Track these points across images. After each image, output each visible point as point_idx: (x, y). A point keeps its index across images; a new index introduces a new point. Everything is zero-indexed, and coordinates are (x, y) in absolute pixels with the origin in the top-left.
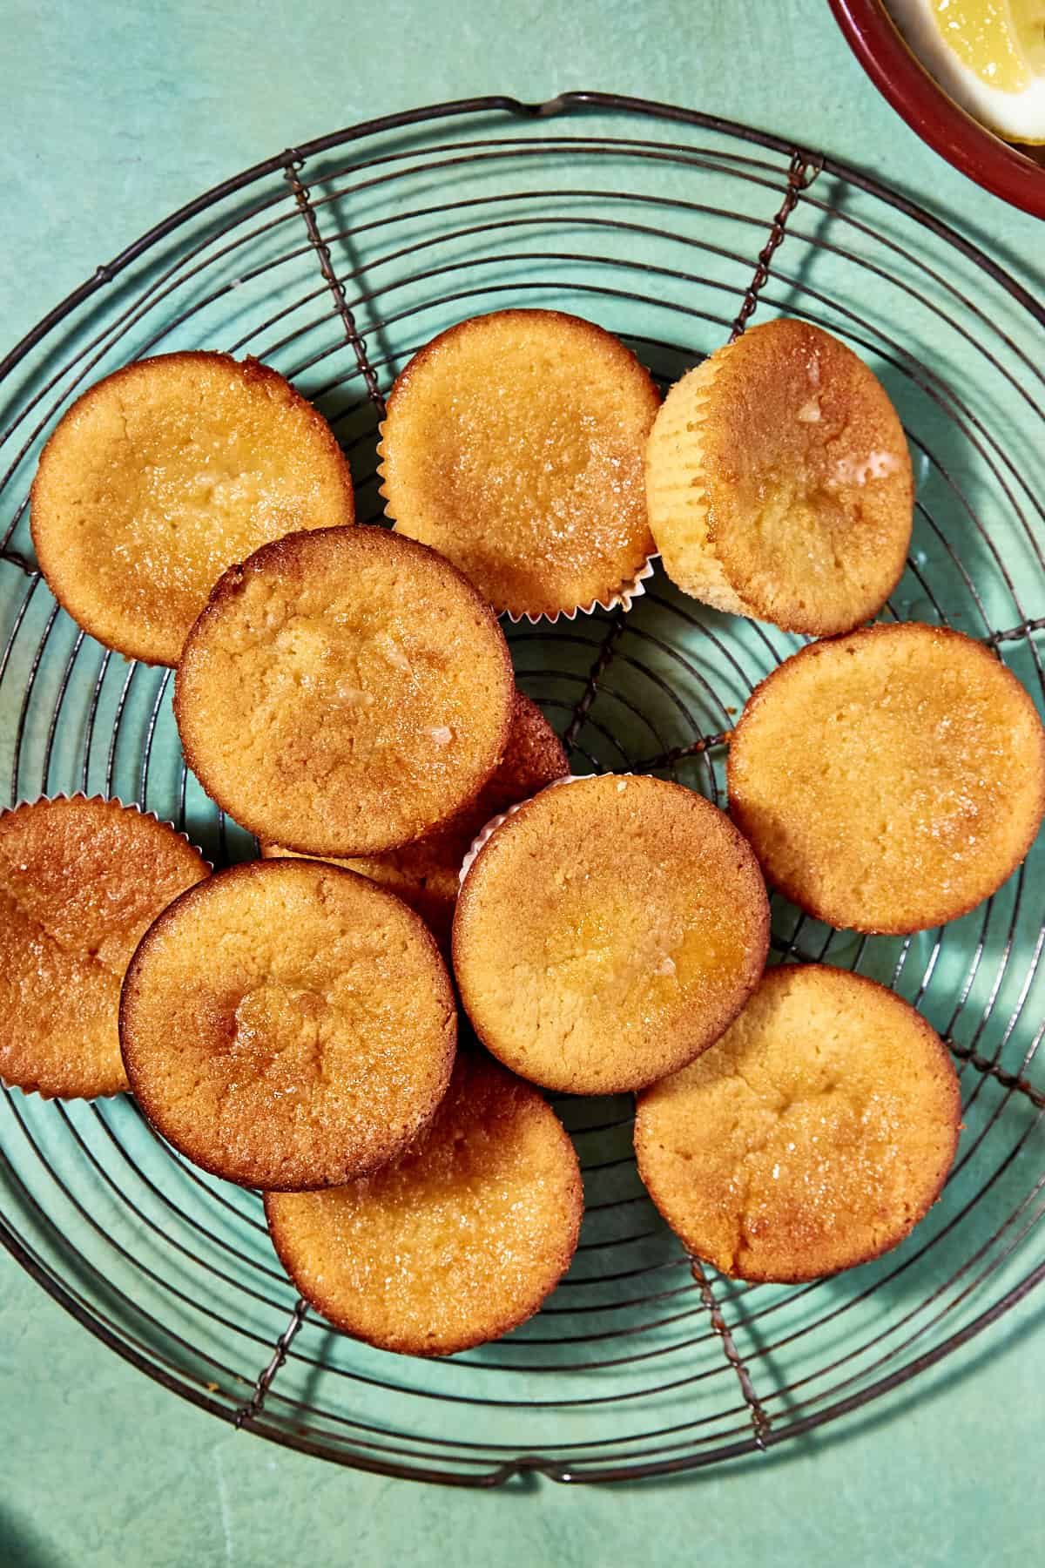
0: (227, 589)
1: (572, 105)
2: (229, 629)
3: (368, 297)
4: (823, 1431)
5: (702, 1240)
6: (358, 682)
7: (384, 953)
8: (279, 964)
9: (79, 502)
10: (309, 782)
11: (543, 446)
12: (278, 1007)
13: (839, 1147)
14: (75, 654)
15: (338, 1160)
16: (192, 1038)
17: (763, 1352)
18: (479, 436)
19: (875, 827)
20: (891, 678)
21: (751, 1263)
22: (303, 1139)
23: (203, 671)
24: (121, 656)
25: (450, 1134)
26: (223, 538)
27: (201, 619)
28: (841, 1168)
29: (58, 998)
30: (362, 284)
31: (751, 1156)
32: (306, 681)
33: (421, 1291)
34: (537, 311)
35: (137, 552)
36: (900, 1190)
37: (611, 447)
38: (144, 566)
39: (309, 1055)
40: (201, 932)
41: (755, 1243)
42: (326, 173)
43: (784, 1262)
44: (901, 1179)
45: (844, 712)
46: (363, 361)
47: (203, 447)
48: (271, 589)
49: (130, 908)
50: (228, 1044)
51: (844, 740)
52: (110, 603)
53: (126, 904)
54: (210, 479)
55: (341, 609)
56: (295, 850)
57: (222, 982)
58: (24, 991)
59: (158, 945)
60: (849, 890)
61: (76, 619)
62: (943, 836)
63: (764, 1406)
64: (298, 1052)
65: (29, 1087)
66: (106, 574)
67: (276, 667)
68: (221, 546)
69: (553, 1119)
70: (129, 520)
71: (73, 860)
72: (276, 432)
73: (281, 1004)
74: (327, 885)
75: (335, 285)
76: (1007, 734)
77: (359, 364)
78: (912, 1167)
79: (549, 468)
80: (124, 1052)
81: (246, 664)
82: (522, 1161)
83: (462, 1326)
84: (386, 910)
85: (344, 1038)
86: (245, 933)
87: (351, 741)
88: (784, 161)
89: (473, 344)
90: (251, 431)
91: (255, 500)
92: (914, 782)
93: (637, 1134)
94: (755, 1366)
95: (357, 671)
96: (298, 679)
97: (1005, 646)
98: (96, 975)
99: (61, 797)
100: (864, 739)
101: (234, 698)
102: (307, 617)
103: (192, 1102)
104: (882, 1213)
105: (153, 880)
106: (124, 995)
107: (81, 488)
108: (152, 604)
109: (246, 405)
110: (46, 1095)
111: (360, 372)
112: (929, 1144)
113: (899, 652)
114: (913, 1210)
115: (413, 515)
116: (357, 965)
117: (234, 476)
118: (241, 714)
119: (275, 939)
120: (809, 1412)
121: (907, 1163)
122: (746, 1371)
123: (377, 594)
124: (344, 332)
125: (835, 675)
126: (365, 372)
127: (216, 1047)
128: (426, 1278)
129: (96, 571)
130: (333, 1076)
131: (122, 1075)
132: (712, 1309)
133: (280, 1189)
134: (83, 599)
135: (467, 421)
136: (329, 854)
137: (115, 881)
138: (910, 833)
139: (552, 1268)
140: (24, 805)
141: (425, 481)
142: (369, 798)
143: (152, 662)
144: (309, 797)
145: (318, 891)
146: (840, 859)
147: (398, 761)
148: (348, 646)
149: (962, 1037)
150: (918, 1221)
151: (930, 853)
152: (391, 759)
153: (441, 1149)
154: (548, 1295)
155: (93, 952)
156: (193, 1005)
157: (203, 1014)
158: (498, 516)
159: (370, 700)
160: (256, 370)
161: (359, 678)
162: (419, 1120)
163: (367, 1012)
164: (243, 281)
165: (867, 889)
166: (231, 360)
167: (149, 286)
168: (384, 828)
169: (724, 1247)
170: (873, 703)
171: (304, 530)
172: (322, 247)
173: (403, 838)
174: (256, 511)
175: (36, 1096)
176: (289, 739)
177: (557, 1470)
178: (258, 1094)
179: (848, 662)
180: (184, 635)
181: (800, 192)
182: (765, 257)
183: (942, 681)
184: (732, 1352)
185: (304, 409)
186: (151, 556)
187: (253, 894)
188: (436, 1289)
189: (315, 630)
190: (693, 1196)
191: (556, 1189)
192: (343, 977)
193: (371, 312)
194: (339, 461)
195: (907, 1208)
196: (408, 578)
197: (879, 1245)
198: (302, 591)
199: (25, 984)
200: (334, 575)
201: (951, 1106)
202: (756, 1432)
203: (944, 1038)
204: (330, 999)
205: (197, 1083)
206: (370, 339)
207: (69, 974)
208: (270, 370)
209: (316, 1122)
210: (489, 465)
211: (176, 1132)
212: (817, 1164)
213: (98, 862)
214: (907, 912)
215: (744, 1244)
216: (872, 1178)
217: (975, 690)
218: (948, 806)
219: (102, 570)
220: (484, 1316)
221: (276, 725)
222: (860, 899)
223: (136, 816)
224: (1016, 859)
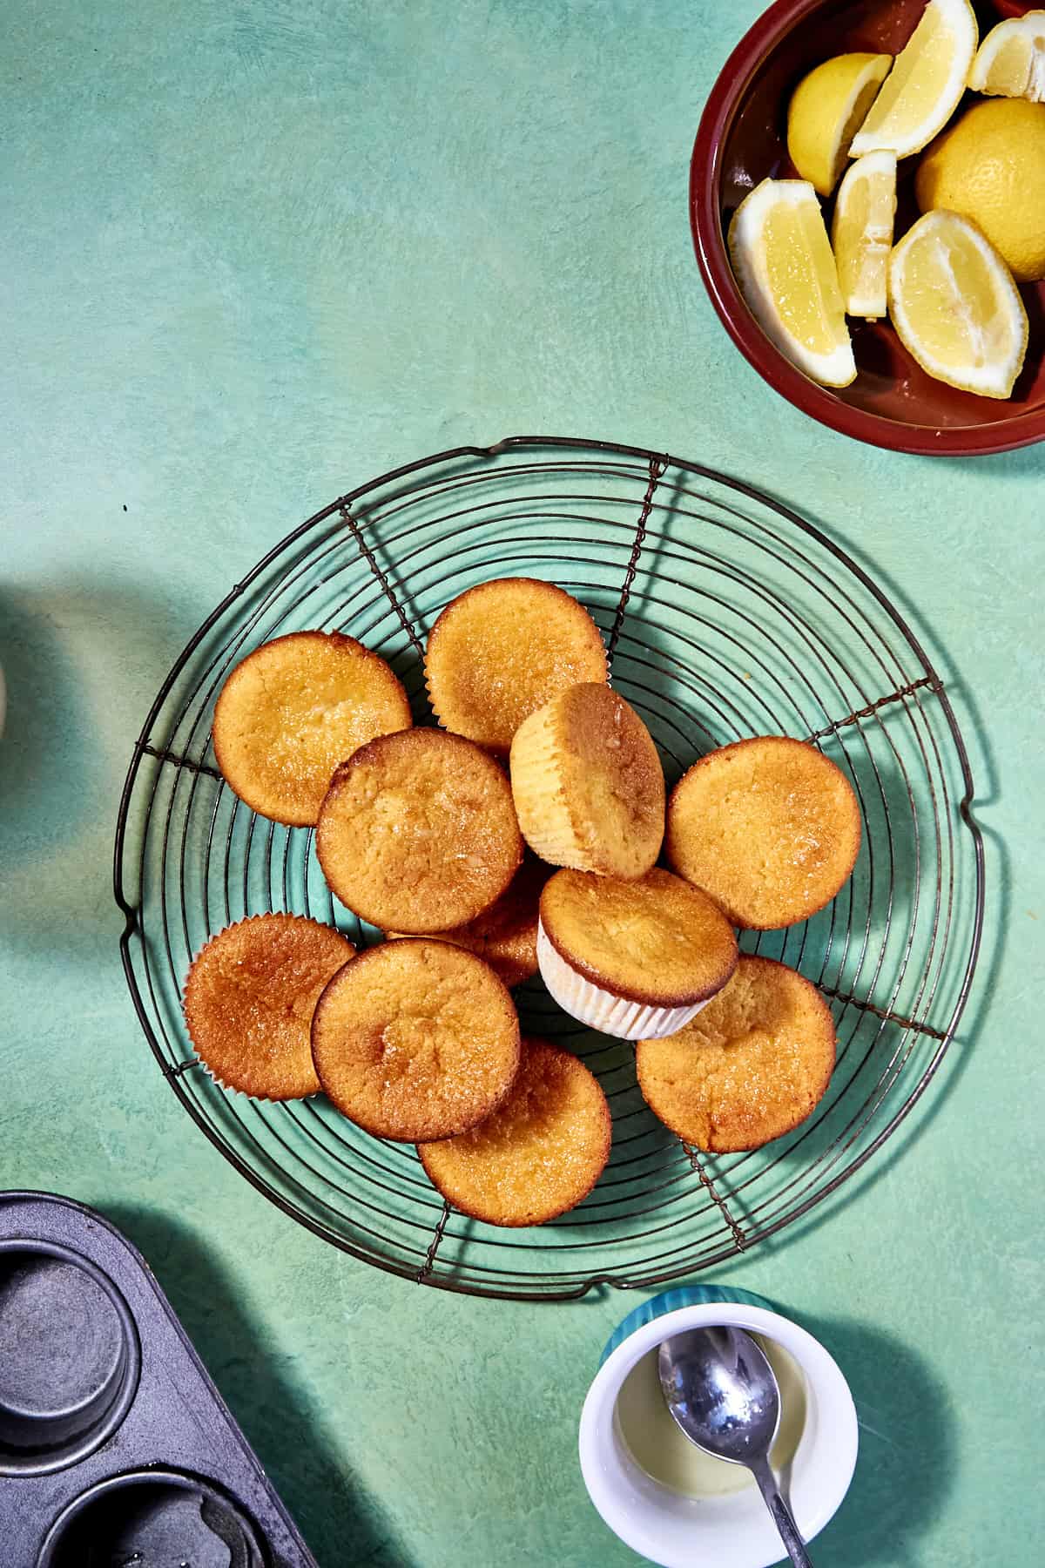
0: (339, 779)
1: (510, 446)
2: (344, 802)
3: (401, 583)
4: (777, 1238)
5: (687, 1131)
6: (427, 825)
7: (468, 989)
8: (405, 1004)
9: (242, 734)
10: (406, 890)
11: (525, 661)
12: (409, 1029)
13: (763, 1063)
14: (253, 825)
15: (458, 1120)
16: (359, 1057)
17: (733, 1194)
18: (486, 659)
19: (758, 866)
20: (755, 772)
21: (720, 1142)
22: (434, 1110)
23: (332, 830)
24: (281, 825)
25: (524, 1091)
26: (334, 745)
27: (326, 799)
28: (767, 1076)
29: (273, 1039)
30: (395, 575)
31: (710, 1077)
32: (396, 828)
33: (519, 1188)
34: (512, 578)
35: (282, 760)
36: (805, 1085)
37: (567, 657)
38: (288, 768)
39: (430, 1058)
40: (354, 993)
41: (720, 1130)
42: (365, 510)
43: (741, 1139)
44: (804, 1078)
45: (729, 796)
46: (404, 621)
47: (314, 690)
48: (367, 774)
49: (308, 978)
50: (380, 1057)
51: (732, 814)
52: (270, 794)
53: (307, 976)
54: (320, 709)
55: (412, 782)
56: (403, 933)
57: (372, 1020)
58: (251, 1038)
59: (329, 1003)
60: (746, 905)
61: (250, 806)
62: (801, 865)
63: (739, 1225)
64: (423, 1057)
65: (261, 1097)
66: (265, 776)
67: (377, 822)
68: (332, 748)
69: (586, 1072)
70: (274, 741)
71: (270, 954)
72: (357, 675)
73: (409, 1028)
74: (427, 952)
75: (381, 576)
76: (831, 797)
77: (402, 623)
78: (810, 1069)
79: (530, 674)
80: (317, 1071)
81: (358, 823)
82: (571, 1101)
83: (548, 1206)
84: (465, 962)
85: (451, 1044)
86: (381, 988)
87: (428, 861)
88: (646, 463)
89: (477, 602)
90: (342, 676)
91: (350, 718)
92: (778, 834)
93: (638, 1073)
94: (730, 1202)
95: (426, 818)
96: (390, 828)
97: (823, 740)
98: (294, 1022)
99: (257, 916)
100: (744, 811)
101: (353, 846)
102: (391, 788)
103: (363, 1096)
104: (796, 1101)
105: (320, 960)
106: (312, 1036)
107: (242, 726)
108: (295, 790)
109: (336, 661)
110: (273, 1100)
111: (403, 627)
112: (819, 1055)
113: (758, 755)
114: (814, 1096)
115: (450, 712)
116: (452, 999)
117: (335, 705)
118: (359, 854)
119: (400, 989)
120: (764, 1226)
121: (807, 1068)
122: (725, 1205)
123: (432, 769)
124: (391, 604)
125: (721, 775)
126: (406, 627)
127: (373, 1060)
128: (521, 1179)
129: (258, 775)
130: (447, 1068)
131: (317, 1082)
132: (699, 1170)
133: (424, 1142)
134: (253, 793)
135: (477, 650)
136: (424, 933)
137: (297, 963)
138: (780, 866)
139: (598, 1163)
140: (235, 924)
141: (455, 690)
142: (443, 896)
143: (301, 826)
144: (407, 899)
145: (423, 956)
146: (738, 887)
147: (459, 870)
148: (418, 803)
149: (830, 984)
150: (818, 1102)
151: (793, 876)
152: (454, 869)
153: (520, 1099)
154: (598, 1178)
155: (290, 1008)
156: (356, 1036)
157: (361, 1041)
158: (503, 707)
159: (437, 835)
160: (340, 639)
161: (428, 823)
162: (504, 1088)
163: (463, 1026)
164: (324, 582)
165: (758, 904)
166: (323, 634)
167: (266, 595)
168: (455, 913)
169: (701, 1136)
170: (746, 789)
171: (383, 735)
172: (369, 555)
173: (469, 917)
174: (352, 725)
175: (267, 1101)
176: (390, 866)
177: (617, 1282)
178: (401, 1086)
179: (728, 766)
180: (317, 808)
181: (658, 480)
182: (642, 523)
183: (787, 770)
184: (715, 1195)
185: (372, 657)
186: (292, 761)
187: (382, 964)
188: (529, 1185)
189: (397, 796)
190: (678, 1106)
191: (594, 1114)
192: (444, 1007)
193: (405, 592)
194: (398, 686)
195: (810, 1096)
196: (450, 757)
197: (796, 1120)
198: (386, 773)
199: (250, 1033)
200: (404, 762)
201: (829, 1029)
202: (737, 1242)
203: (817, 986)
204: (439, 1021)
205: (365, 1084)
206: (406, 607)
207: (277, 1023)
208: (348, 637)
209: (441, 1098)
210: (493, 677)
211: (356, 1116)
212: (751, 1076)
213: (285, 953)
214: (785, 913)
215: (713, 1131)
216: (785, 1080)
217: (809, 772)
218: (801, 846)
219: (263, 773)
220: (560, 1198)
221: (381, 858)
222: (754, 910)
223: (304, 921)
224: (847, 873)
